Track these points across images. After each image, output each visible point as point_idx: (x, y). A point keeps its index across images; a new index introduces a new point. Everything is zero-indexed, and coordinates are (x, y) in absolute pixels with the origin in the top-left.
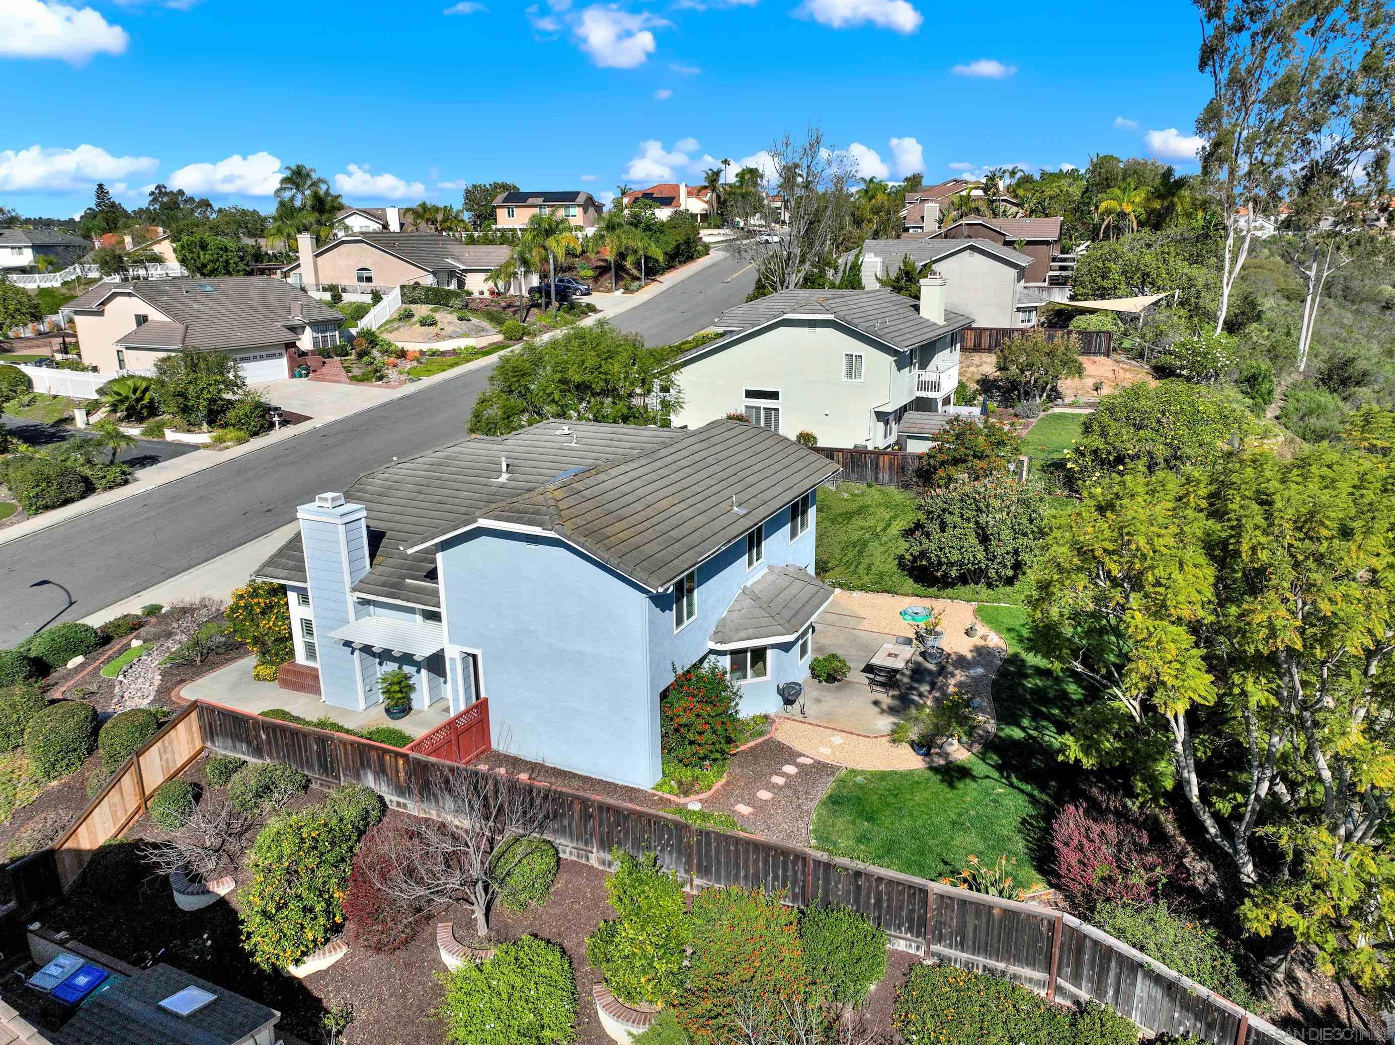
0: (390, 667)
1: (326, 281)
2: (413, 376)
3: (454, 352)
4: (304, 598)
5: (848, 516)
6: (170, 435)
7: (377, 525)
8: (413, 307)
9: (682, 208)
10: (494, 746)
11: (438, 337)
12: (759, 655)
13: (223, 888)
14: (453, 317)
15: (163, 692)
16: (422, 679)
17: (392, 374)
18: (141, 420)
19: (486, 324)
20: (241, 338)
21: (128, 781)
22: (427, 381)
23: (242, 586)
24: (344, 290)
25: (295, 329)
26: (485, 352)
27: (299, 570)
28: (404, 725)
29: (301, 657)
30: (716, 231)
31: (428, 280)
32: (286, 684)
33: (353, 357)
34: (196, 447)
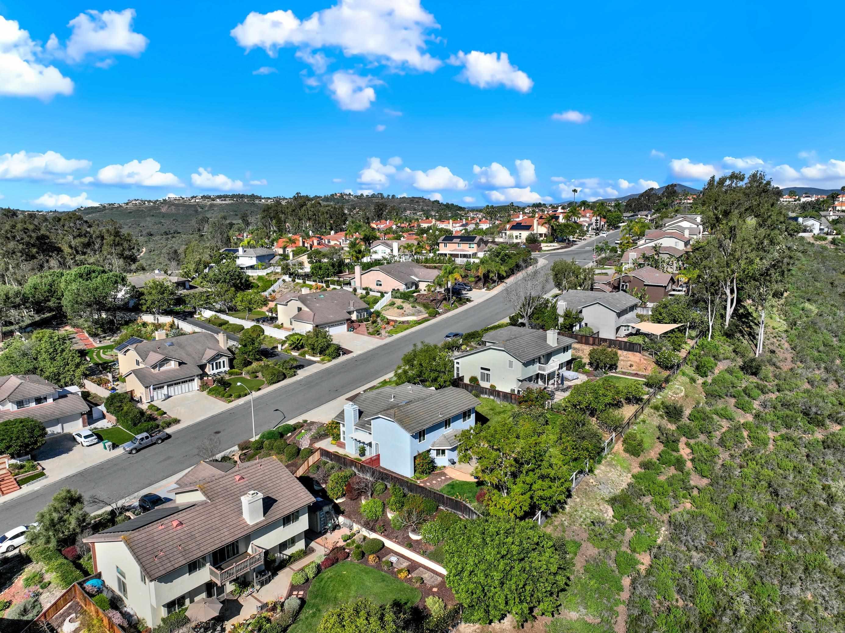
0: (362, 444)
1: (364, 286)
2: (390, 334)
3: (408, 322)
4: (344, 425)
5: (500, 413)
6: (308, 357)
7: (362, 410)
8: (395, 300)
9: (535, 232)
10: (381, 465)
11: (403, 315)
12: (443, 452)
13: (324, 486)
14: (409, 306)
15: (311, 444)
16: (367, 448)
17: (383, 332)
18: (298, 349)
19: (422, 309)
20: (332, 318)
21: (306, 463)
22: (396, 336)
23: (330, 421)
24: (371, 290)
25: (350, 313)
26: (419, 323)
27: (343, 419)
28: (363, 459)
29: (342, 440)
30: (549, 244)
31: (402, 288)
32: (338, 446)
33: (370, 322)
34: (315, 362)
